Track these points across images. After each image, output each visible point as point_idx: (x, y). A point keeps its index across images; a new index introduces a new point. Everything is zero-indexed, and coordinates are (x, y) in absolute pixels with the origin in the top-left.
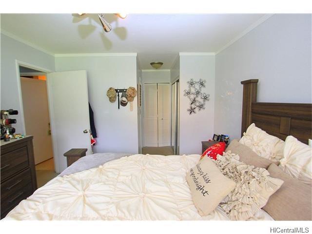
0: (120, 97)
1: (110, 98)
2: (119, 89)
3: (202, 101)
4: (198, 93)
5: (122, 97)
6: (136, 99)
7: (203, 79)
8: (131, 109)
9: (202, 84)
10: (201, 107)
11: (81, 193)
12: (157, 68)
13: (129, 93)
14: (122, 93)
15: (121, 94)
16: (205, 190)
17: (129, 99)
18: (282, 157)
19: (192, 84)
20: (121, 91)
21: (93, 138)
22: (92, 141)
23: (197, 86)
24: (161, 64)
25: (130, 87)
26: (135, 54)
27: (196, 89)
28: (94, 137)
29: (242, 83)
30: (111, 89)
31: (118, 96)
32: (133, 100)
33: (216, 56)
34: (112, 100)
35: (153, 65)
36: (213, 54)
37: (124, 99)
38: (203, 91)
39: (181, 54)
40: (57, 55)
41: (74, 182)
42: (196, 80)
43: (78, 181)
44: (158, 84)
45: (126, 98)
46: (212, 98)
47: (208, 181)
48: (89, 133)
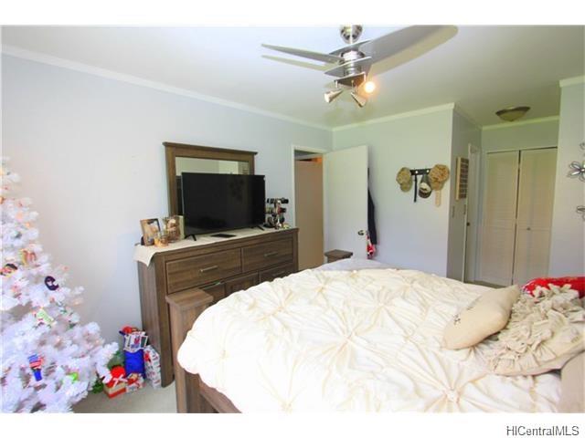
0: (419, 181)
1: (401, 184)
2: (418, 168)
5: (422, 182)
6: (447, 186)
8: (438, 203)
11: (321, 285)
12: (512, 120)
13: (435, 175)
14: (422, 176)
15: (419, 178)
17: (433, 185)
20: (422, 172)
21: (370, 244)
22: (369, 248)
24: (526, 109)
25: (436, 166)
26: (451, 106)
28: (372, 243)
30: (403, 169)
31: (416, 180)
32: (442, 187)
34: (404, 188)
35: (502, 115)
37: (425, 185)
39: (563, 83)
40: (335, 130)
41: (320, 277)
43: (324, 277)
44: (522, 153)
45: (428, 184)
48: (365, 236)
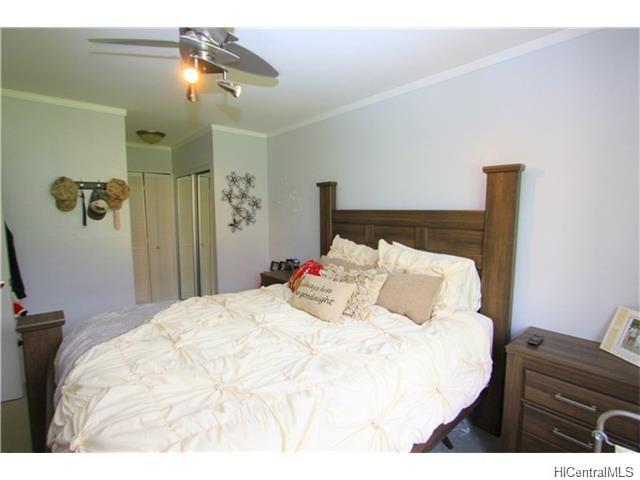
1: (59, 201)
2: (84, 180)
3: (249, 209)
4: (244, 196)
5: (93, 199)
6: (126, 203)
7: (251, 174)
8: (117, 225)
9: (249, 181)
10: (249, 219)
12: (151, 143)
13: (114, 191)
14: (91, 191)
15: (88, 193)
16: (330, 299)
17: (112, 204)
18: (378, 259)
19: (234, 180)
20: (90, 185)
21: (16, 299)
23: (242, 185)
24: (163, 135)
25: (113, 180)
26: (123, 112)
27: (241, 190)
28: (18, 297)
29: (318, 185)
30: (62, 180)
31: (83, 196)
33: (268, 139)
34: (63, 205)
35: (144, 136)
36: (264, 136)
37: (101, 204)
38: (252, 193)
39: (215, 127)
42: (241, 174)
44: (146, 175)
45: (107, 201)
46: (264, 204)
47: (330, 291)
48: (8, 288)
